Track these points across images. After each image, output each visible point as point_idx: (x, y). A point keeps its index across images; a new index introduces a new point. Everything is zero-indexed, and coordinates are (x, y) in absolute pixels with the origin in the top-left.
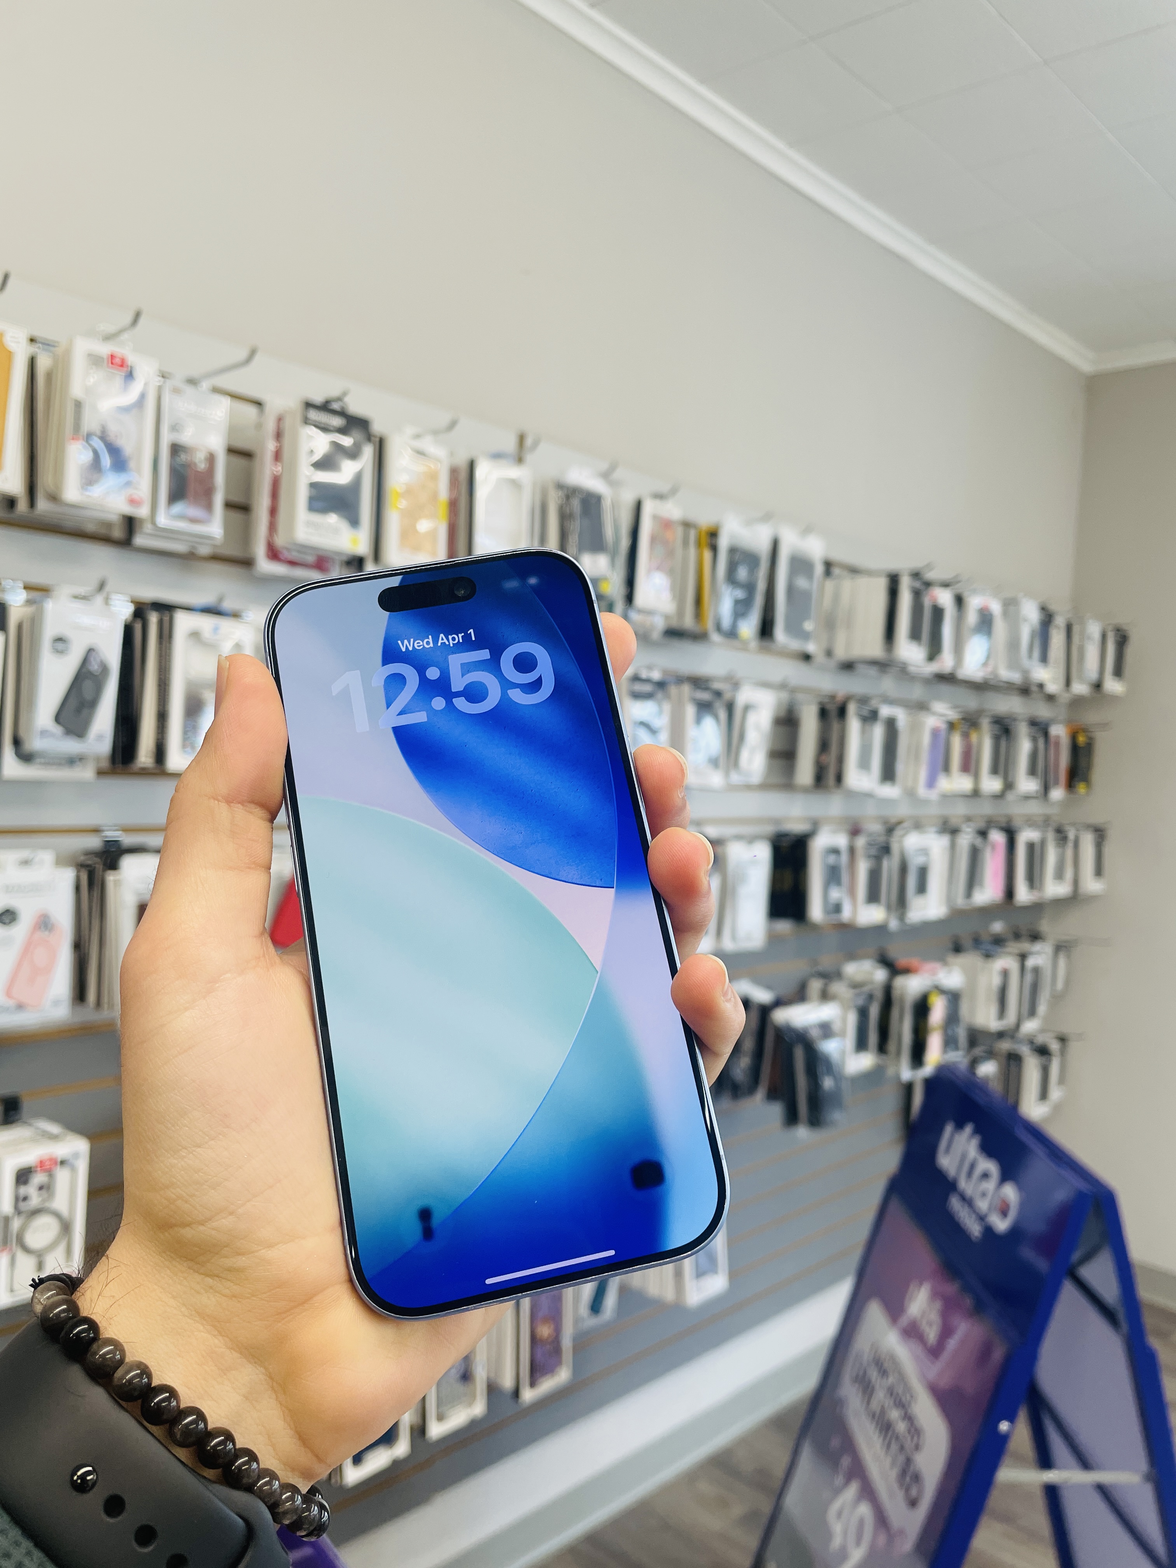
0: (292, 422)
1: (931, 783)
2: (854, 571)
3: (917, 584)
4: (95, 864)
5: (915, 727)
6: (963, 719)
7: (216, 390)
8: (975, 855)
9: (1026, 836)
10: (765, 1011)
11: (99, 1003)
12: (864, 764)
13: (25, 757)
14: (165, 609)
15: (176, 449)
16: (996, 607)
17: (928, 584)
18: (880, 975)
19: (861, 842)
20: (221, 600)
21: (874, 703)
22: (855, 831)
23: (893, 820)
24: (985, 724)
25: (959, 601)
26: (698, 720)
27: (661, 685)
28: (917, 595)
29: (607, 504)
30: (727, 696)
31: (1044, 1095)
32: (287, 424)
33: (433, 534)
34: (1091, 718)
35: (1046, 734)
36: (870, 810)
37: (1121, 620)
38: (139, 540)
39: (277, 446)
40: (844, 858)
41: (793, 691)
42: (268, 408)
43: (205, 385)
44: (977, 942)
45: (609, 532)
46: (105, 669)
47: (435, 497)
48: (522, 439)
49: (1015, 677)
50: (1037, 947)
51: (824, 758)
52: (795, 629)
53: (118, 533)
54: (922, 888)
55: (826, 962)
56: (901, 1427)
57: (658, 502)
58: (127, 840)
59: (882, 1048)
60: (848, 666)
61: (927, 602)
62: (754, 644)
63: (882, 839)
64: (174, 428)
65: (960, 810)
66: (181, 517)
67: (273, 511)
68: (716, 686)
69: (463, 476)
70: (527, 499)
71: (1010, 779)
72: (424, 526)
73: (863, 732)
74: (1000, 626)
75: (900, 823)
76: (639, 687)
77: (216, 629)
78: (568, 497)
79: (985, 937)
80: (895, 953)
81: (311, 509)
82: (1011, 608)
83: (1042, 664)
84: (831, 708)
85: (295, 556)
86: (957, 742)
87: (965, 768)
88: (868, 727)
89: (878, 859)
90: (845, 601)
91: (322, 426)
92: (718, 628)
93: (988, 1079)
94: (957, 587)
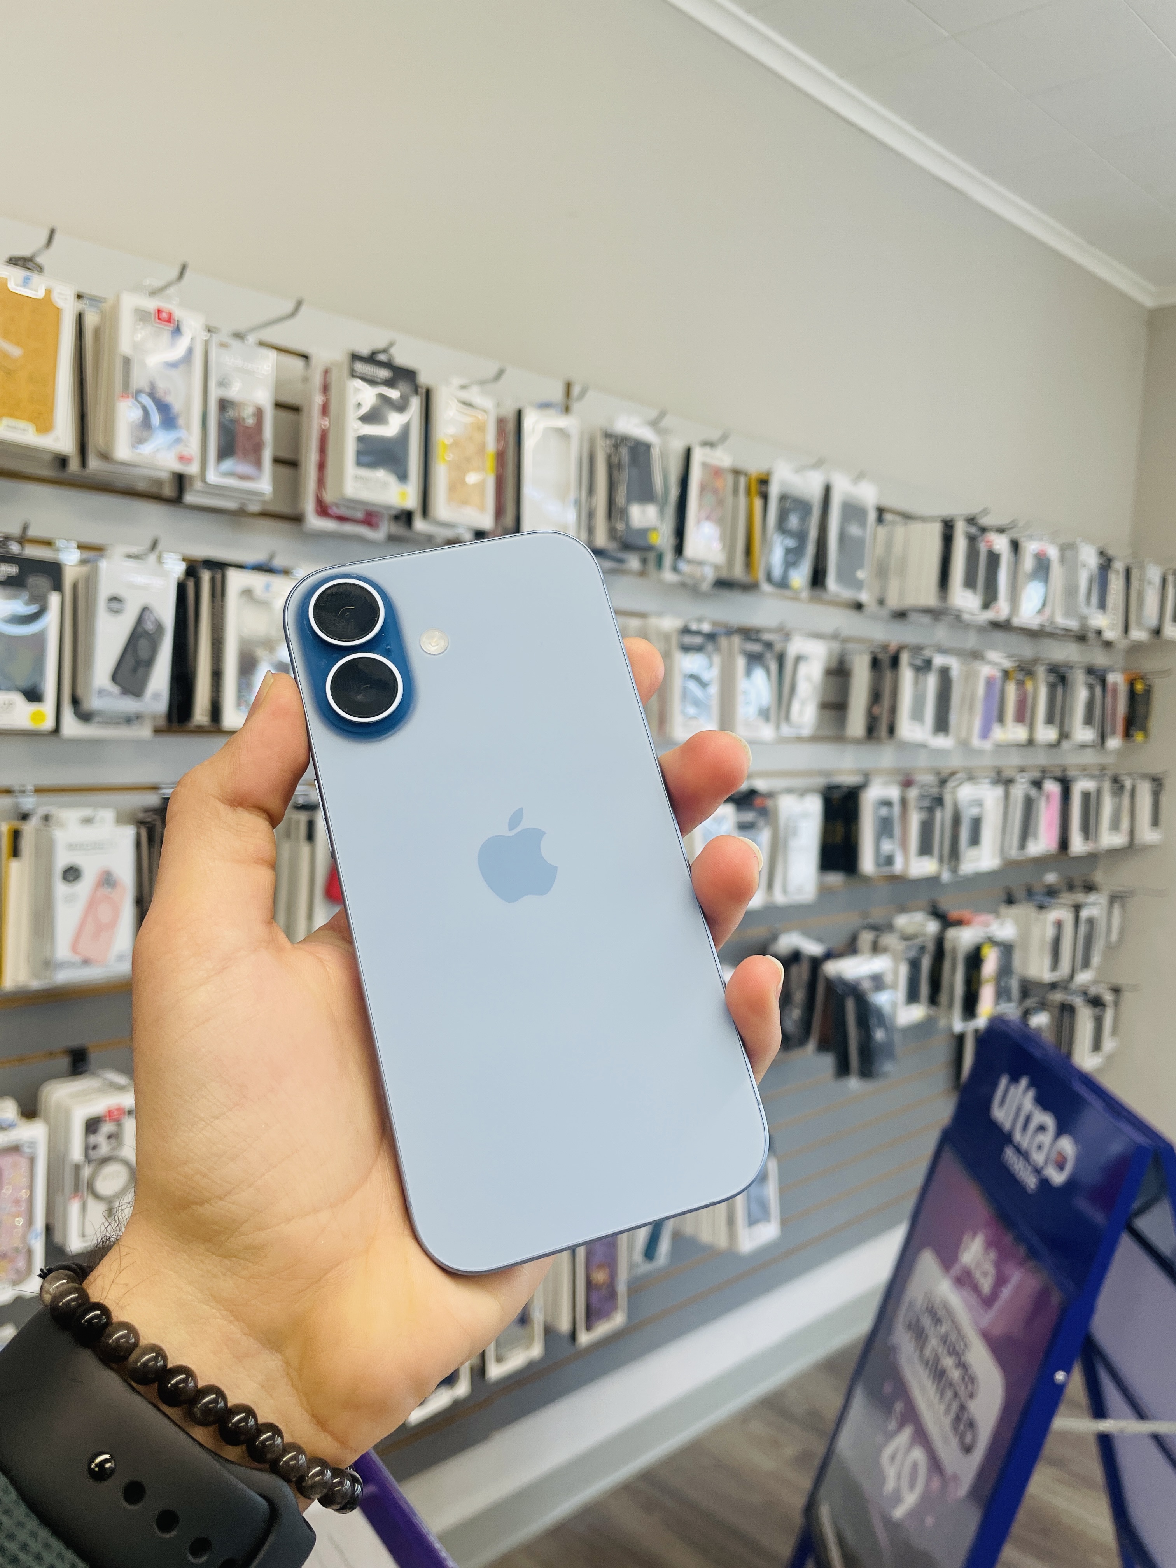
0: (339, 375)
1: (985, 733)
2: (907, 517)
3: (973, 530)
4: (154, 820)
5: (970, 677)
6: (1018, 667)
7: (262, 344)
8: (1029, 805)
9: (1082, 786)
10: (816, 963)
12: (917, 715)
13: (84, 716)
14: (218, 567)
15: (224, 405)
16: (1053, 553)
17: (984, 530)
18: (932, 927)
19: (913, 793)
20: (272, 557)
21: (927, 653)
22: (907, 784)
23: (946, 772)
24: (1041, 672)
25: (1015, 546)
26: (749, 673)
27: (711, 637)
28: (972, 540)
29: (655, 452)
30: (778, 647)
31: (1097, 1046)
32: (334, 376)
33: (481, 486)
34: (1149, 665)
35: (1103, 682)
36: (922, 761)
38: (190, 498)
39: (324, 400)
40: (896, 810)
41: (845, 640)
42: (314, 361)
43: (251, 339)
44: (1030, 893)
45: (658, 480)
46: (160, 628)
47: (482, 449)
48: (568, 387)
49: (1073, 624)
50: (1092, 898)
51: (876, 710)
52: (847, 578)
53: (168, 491)
54: (975, 840)
55: (877, 915)
56: (955, 1374)
57: (707, 450)
59: (933, 1000)
60: (901, 615)
61: (983, 548)
62: (805, 594)
63: (935, 791)
64: (222, 384)
65: (1015, 760)
66: (231, 474)
67: (322, 466)
68: (767, 637)
69: (511, 426)
70: (574, 449)
71: (1066, 729)
72: (472, 478)
73: (916, 682)
74: (1057, 571)
75: (953, 774)
76: (688, 640)
77: (268, 587)
78: (616, 446)
79: (1038, 888)
80: (947, 905)
81: (359, 464)
82: (1068, 553)
83: (1100, 611)
84: (885, 658)
85: (342, 512)
86: (1011, 690)
87: (1020, 717)
88: (921, 677)
89: (931, 810)
90: (898, 548)
91: (369, 377)
92: (769, 578)
93: (1041, 1031)
94: (1013, 531)
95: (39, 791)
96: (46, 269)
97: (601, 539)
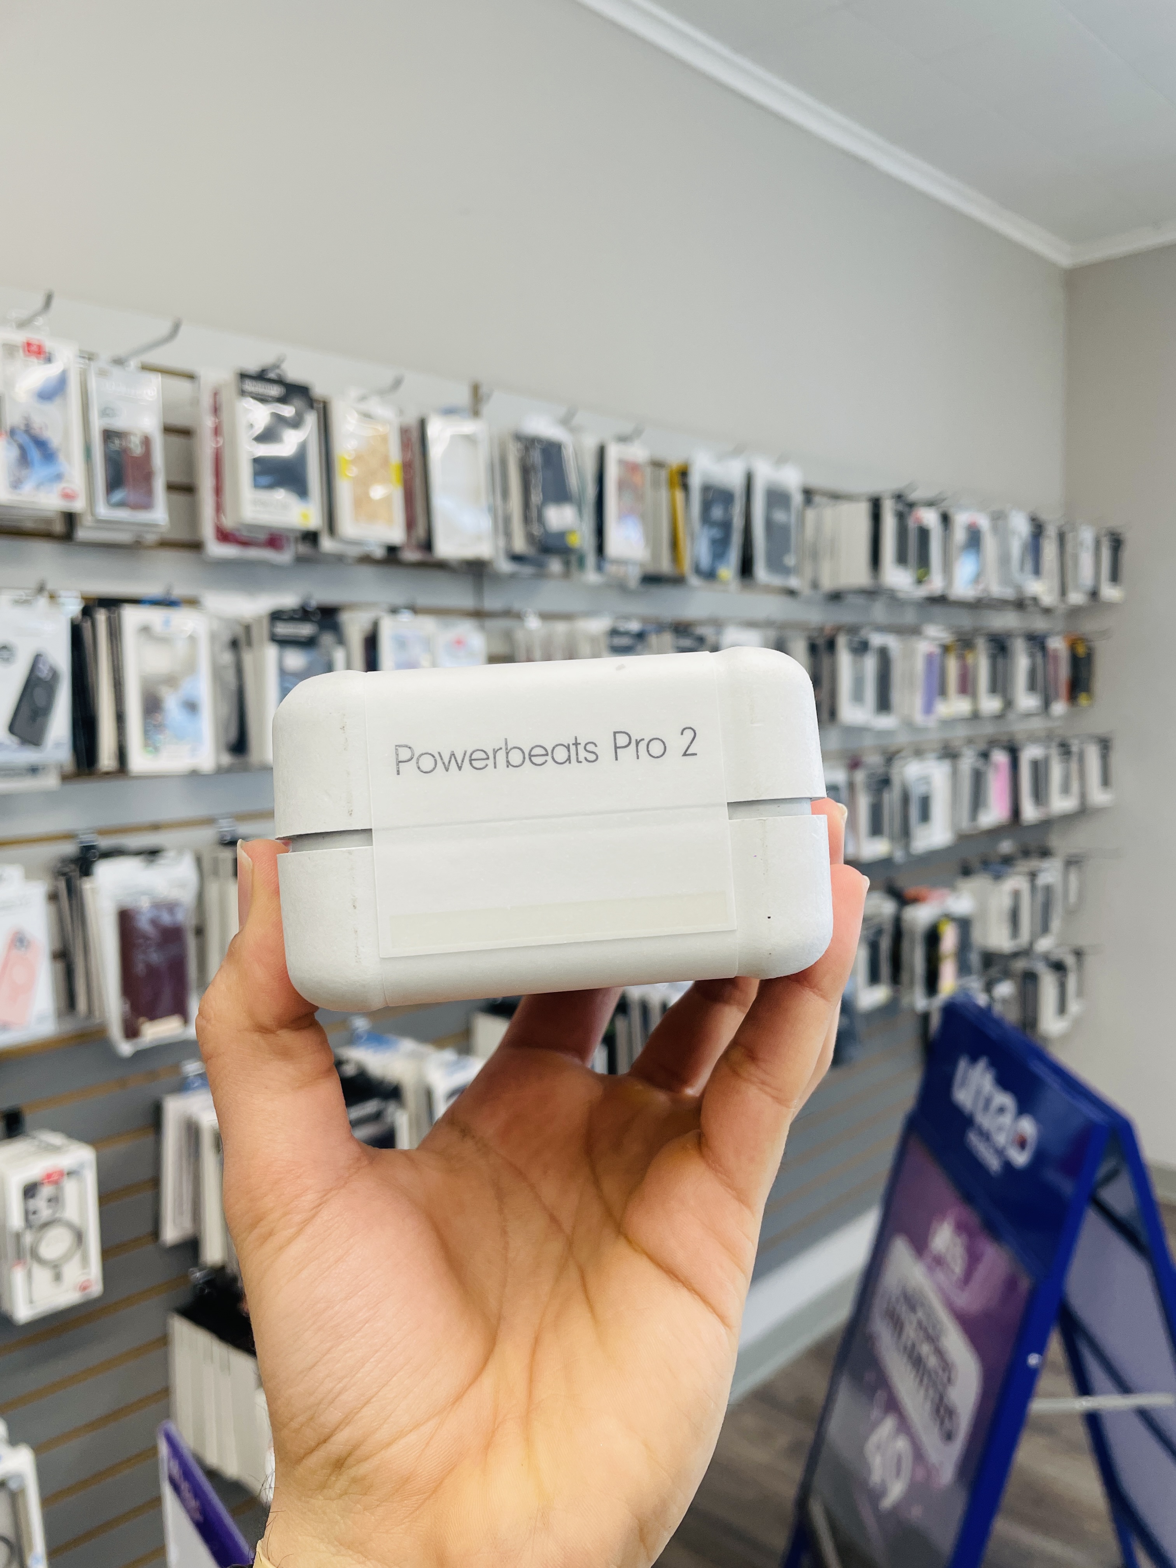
0: (229, 396)
1: (928, 708)
2: (836, 497)
3: (900, 507)
4: (71, 870)
5: (909, 655)
6: (959, 640)
7: (147, 368)
8: (978, 779)
9: (1030, 753)
11: (89, 1010)
12: (858, 696)
14: (112, 604)
15: (109, 435)
16: (984, 523)
17: (911, 505)
18: (889, 907)
19: (860, 776)
20: (171, 589)
21: (864, 633)
22: (854, 764)
23: (893, 749)
24: (981, 643)
25: (945, 519)
27: (640, 636)
28: (901, 517)
29: (568, 453)
31: (1062, 1009)
32: (223, 398)
33: (387, 500)
34: (1088, 626)
35: (1043, 648)
36: (868, 741)
37: (1114, 522)
38: (81, 534)
39: (216, 423)
40: (844, 795)
41: (780, 626)
42: (202, 381)
43: (133, 364)
44: (986, 863)
45: (573, 481)
46: (55, 675)
47: (385, 462)
48: (476, 389)
49: (1009, 593)
50: (1047, 863)
52: (776, 564)
53: (59, 527)
54: (925, 816)
56: (932, 1362)
57: (622, 445)
58: (103, 843)
59: (895, 979)
60: (836, 597)
61: (912, 524)
62: (735, 584)
63: (881, 770)
64: (105, 412)
65: (961, 732)
66: (121, 504)
67: (218, 490)
69: (415, 436)
70: (483, 454)
71: (1009, 698)
72: (378, 492)
73: (855, 664)
74: (990, 543)
75: (898, 752)
76: (618, 641)
77: (167, 623)
78: (528, 449)
79: (993, 857)
80: (902, 883)
81: (257, 486)
82: (1000, 522)
83: (1035, 578)
84: (821, 642)
85: (245, 536)
86: (953, 666)
87: (963, 690)
88: (859, 659)
89: (878, 792)
90: (828, 530)
91: (259, 397)
92: (698, 571)
93: (1004, 1001)
94: (943, 505)
97: (520, 545)
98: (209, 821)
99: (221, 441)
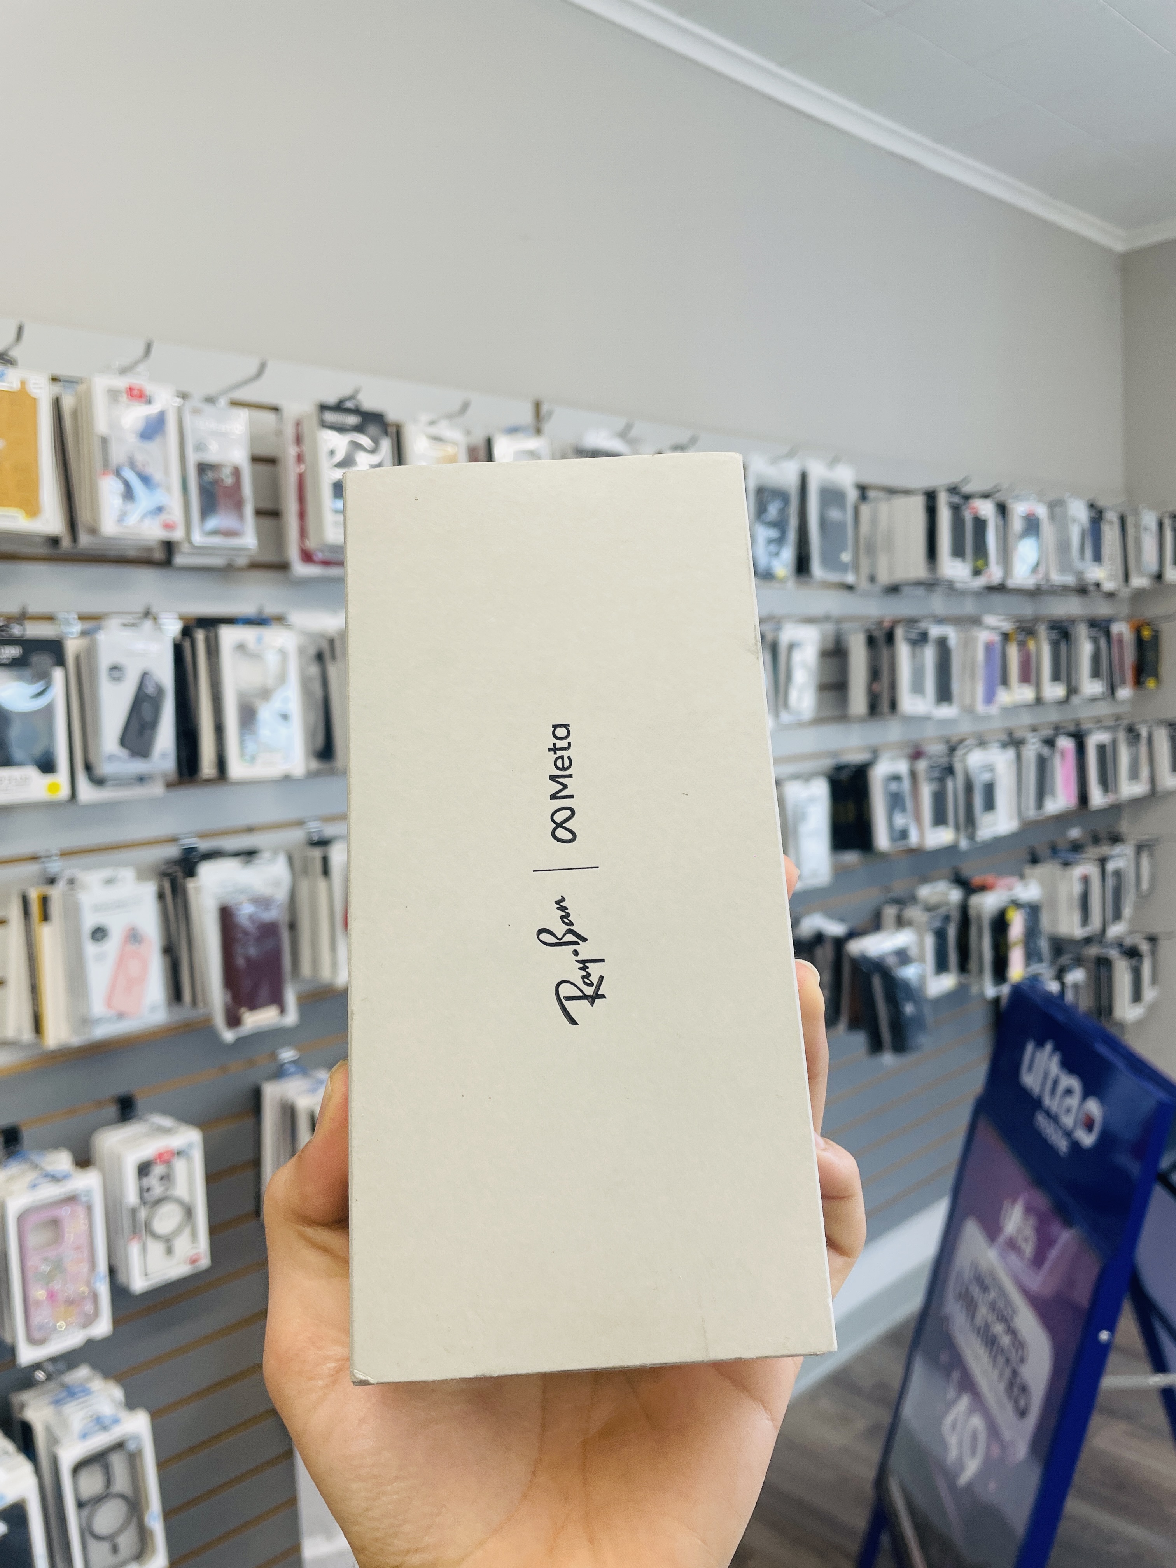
0: (310, 426)
1: (990, 698)
2: (892, 491)
3: (956, 500)
4: (176, 872)
5: (968, 644)
6: (1018, 628)
7: (236, 404)
8: (1042, 764)
9: (1096, 739)
10: (839, 943)
11: (194, 1002)
12: (918, 688)
13: (98, 782)
14: (210, 623)
15: (203, 468)
16: (1042, 511)
17: (967, 498)
18: (955, 895)
19: (922, 765)
20: (262, 608)
21: (923, 625)
22: (916, 755)
23: (955, 740)
24: (1043, 631)
25: (1002, 509)
28: (956, 510)
30: (770, 637)
31: (1137, 996)
32: (306, 429)
34: (1154, 610)
35: (1108, 634)
36: (930, 731)
38: (179, 560)
39: (298, 450)
40: (906, 784)
41: (839, 621)
42: (285, 413)
43: (223, 402)
44: (1054, 851)
46: (160, 691)
48: (537, 406)
49: (1069, 580)
50: (1118, 849)
51: (876, 687)
52: (831, 561)
53: (159, 555)
54: (990, 805)
55: (899, 888)
56: (1006, 1341)
58: (204, 845)
59: (963, 967)
60: (894, 589)
61: (968, 516)
62: (791, 584)
63: (944, 761)
64: (200, 447)
65: (1027, 719)
66: (215, 532)
67: (302, 515)
69: (482, 454)
71: (1073, 683)
73: (914, 656)
74: (1047, 528)
75: (962, 741)
77: (259, 640)
79: (1062, 844)
80: (969, 871)
82: (1058, 510)
83: (1097, 563)
84: (879, 634)
85: (328, 556)
86: (1013, 653)
87: (1025, 678)
88: (918, 650)
89: (942, 780)
90: (883, 524)
91: (339, 426)
93: (1076, 986)
94: (997, 495)
95: (65, 854)
96: (20, 362)
98: (300, 823)
99: (303, 467)
